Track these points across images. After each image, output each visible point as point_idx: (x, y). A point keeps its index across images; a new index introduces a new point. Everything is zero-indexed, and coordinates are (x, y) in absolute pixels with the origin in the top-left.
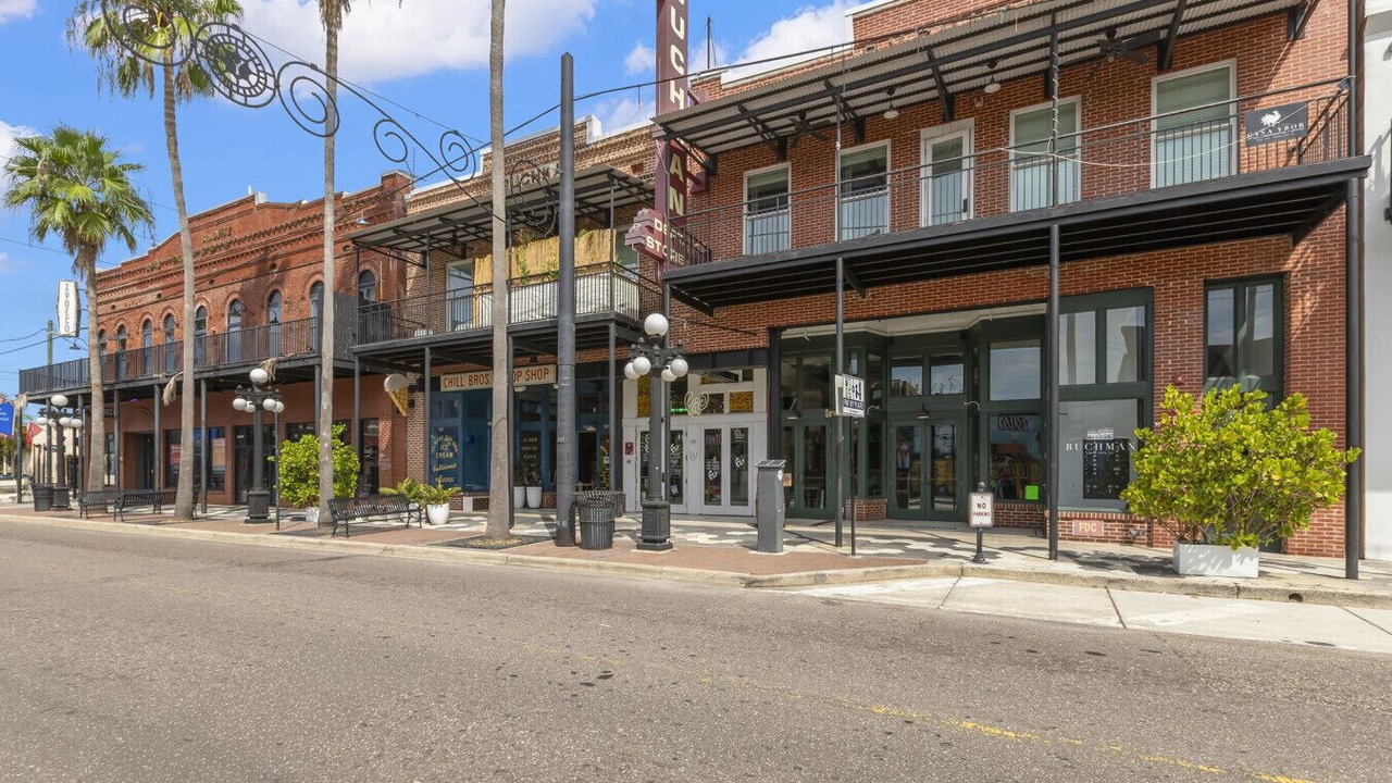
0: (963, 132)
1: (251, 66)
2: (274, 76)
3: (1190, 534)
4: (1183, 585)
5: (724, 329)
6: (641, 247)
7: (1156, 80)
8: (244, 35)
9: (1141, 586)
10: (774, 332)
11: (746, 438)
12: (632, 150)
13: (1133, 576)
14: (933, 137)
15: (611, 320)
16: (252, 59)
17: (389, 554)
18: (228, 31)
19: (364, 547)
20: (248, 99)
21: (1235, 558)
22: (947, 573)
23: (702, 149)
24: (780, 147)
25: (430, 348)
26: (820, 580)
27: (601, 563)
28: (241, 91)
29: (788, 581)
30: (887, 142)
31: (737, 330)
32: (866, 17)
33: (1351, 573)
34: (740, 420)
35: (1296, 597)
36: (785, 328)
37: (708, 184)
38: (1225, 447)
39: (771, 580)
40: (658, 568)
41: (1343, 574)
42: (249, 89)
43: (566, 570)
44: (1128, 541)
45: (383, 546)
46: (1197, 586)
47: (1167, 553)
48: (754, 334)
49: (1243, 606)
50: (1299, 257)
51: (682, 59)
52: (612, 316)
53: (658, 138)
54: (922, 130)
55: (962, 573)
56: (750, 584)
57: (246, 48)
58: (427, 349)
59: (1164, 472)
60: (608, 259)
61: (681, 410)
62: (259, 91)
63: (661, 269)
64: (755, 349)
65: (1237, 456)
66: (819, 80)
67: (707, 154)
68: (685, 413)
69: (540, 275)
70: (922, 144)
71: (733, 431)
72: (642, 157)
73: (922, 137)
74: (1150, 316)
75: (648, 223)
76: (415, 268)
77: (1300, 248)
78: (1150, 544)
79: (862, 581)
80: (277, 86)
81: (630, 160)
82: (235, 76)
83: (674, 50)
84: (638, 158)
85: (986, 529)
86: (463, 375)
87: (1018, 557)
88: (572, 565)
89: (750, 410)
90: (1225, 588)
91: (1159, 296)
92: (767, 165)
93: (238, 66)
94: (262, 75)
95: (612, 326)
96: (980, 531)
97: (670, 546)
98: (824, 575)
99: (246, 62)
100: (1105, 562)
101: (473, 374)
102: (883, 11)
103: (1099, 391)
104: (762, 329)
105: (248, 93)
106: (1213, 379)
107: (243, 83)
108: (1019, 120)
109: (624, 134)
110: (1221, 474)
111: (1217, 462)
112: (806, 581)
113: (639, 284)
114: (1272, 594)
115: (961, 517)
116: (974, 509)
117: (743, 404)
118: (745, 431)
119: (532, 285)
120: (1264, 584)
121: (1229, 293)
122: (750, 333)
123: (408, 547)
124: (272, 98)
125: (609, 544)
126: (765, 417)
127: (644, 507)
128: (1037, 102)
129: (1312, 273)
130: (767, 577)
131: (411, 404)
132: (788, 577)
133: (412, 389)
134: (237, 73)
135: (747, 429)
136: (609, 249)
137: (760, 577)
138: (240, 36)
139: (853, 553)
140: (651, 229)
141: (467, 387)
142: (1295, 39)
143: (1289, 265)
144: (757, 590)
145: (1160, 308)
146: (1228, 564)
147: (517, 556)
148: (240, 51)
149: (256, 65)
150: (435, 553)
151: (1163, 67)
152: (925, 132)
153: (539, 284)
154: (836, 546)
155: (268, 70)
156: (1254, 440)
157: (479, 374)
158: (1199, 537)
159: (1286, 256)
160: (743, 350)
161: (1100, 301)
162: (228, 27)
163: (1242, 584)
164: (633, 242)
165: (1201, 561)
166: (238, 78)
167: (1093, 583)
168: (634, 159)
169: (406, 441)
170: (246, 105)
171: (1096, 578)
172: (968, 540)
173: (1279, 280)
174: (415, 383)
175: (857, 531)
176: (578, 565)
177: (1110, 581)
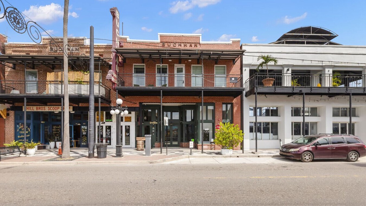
0: (183, 66)
1: (20, 21)
2: (25, 24)
3: (223, 147)
4: (224, 156)
5: (127, 101)
6: (111, 80)
7: (215, 65)
8: (18, 12)
9: (217, 157)
10: (140, 103)
11: (129, 128)
12: (99, 50)
13: (216, 155)
14: (177, 66)
15: (100, 97)
16: (20, 19)
17: (26, 165)
18: (14, 10)
19: (13, 164)
20: (19, 31)
21: (229, 151)
22: (186, 157)
23: (123, 56)
24: (143, 60)
25: (26, 98)
26: (164, 161)
27: (110, 161)
28: (17, 28)
29: (158, 162)
30: (167, 65)
31: (131, 102)
32: (163, 36)
33: (243, 153)
34: (128, 124)
35: (238, 157)
36: (143, 103)
37: (123, 64)
38: (229, 133)
39: (155, 162)
40: (127, 161)
41: (242, 153)
42: (19, 28)
43: (99, 164)
44: (211, 149)
45: (23, 163)
46: (225, 156)
47: (219, 151)
48: (136, 104)
49: (232, 159)
50: (235, 101)
51: (118, 33)
52: (100, 96)
53: (114, 52)
54: (175, 64)
55: (189, 157)
56: (151, 163)
57: (19, 16)
58: (25, 98)
59: (220, 137)
60: (98, 81)
61: (110, 120)
62: (22, 29)
63: (114, 85)
64: (136, 107)
65: (231, 134)
66: (157, 50)
67: (123, 57)
68: (112, 121)
69: (74, 82)
70: (175, 67)
71: (126, 126)
72: (103, 53)
73: (175, 66)
74: (214, 108)
75: (112, 74)
76: (9, 69)
77: (235, 99)
78: (215, 150)
79: (172, 160)
80: (27, 28)
81: (99, 53)
82: (16, 23)
83: (117, 30)
84: (101, 53)
85: (192, 148)
86: (33, 107)
87: (197, 153)
88: (101, 163)
89: (130, 121)
90: (229, 156)
91: (216, 105)
92: (139, 63)
93: (17, 21)
94: (23, 24)
95: (100, 99)
96: (191, 149)
97: (123, 156)
98: (165, 160)
99: (19, 20)
100: (210, 153)
101: (38, 107)
102: (166, 36)
103: (207, 121)
104: (138, 102)
105: (19, 29)
106: (223, 120)
107: (18, 26)
108: (193, 66)
109: (97, 45)
110: (229, 137)
111: (228, 135)
112: (162, 161)
113: (105, 88)
114: (235, 156)
115: (188, 147)
116: (190, 144)
117: (128, 119)
118: (129, 126)
119: (71, 84)
120: (234, 155)
121: (225, 105)
122: (135, 103)
123: (34, 162)
124: (25, 31)
125: (105, 157)
126: (134, 123)
127: (117, 147)
128: (196, 64)
129: (237, 104)
130: (154, 161)
131: (8, 115)
132: (159, 160)
133: (8, 110)
134: (17, 23)
135: (130, 126)
136: (99, 78)
137: (153, 161)
138: (17, 12)
139: (167, 155)
140: (113, 75)
141: (35, 110)
142: (234, 64)
143: (233, 102)
144: (152, 164)
145: (216, 107)
146: (228, 152)
147: (82, 162)
148: (17, 16)
149: (21, 21)
150: (46, 163)
151: (216, 64)
152: (175, 65)
153: (74, 84)
154: (161, 153)
155: (24, 23)
156: (233, 132)
157: (41, 107)
158: (225, 148)
159: (233, 100)
160: (132, 107)
161: (207, 104)
162: (14, 9)
163: (231, 155)
164: (109, 78)
165: (225, 152)
166: (17, 24)
167: (210, 157)
168: (100, 53)
169: (5, 127)
170: (19, 32)
171: (211, 156)
172: (189, 150)
173: (232, 104)
174: (9, 107)
175: (168, 150)
176: (102, 163)
177: (213, 156)
